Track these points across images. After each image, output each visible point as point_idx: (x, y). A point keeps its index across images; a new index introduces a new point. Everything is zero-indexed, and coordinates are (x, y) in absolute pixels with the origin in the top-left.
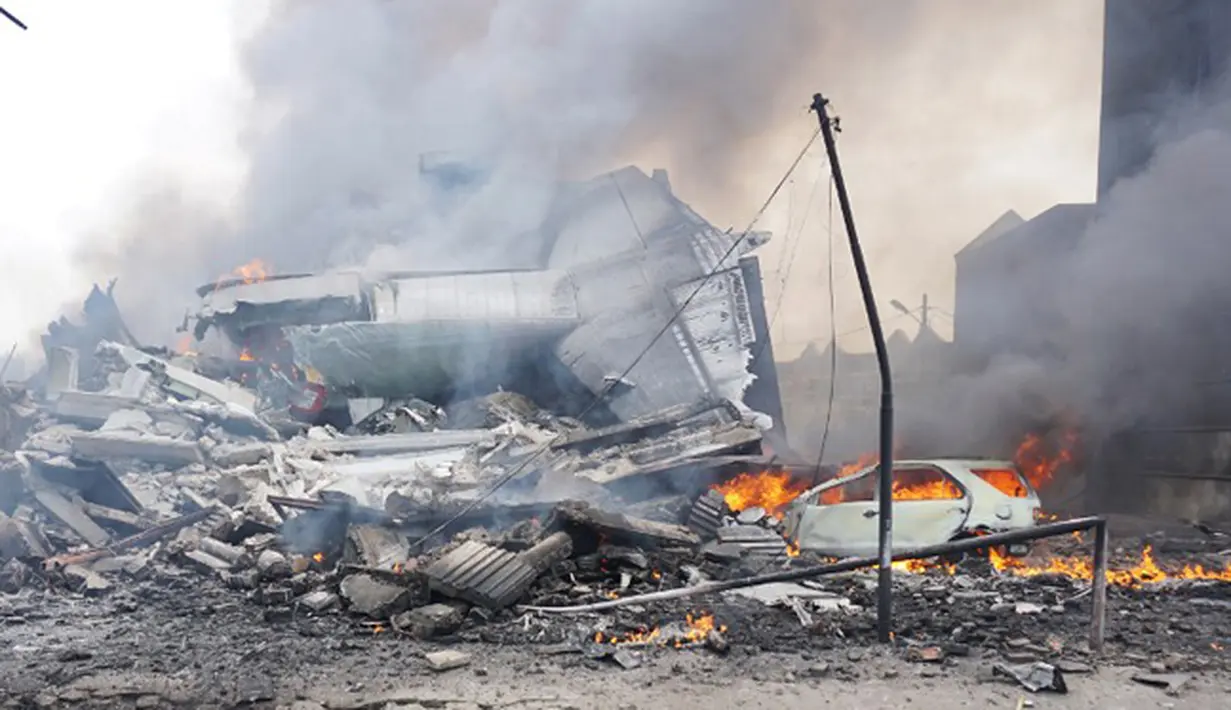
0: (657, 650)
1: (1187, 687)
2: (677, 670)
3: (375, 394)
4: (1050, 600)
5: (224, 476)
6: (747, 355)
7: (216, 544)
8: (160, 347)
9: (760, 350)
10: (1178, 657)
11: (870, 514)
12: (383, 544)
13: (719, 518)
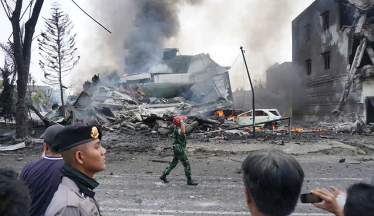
0: (216, 140)
1: (303, 144)
2: (220, 142)
3: (155, 97)
4: (283, 133)
5: (129, 112)
6: (227, 90)
7: (131, 123)
8: (112, 87)
9: (229, 89)
10: (302, 140)
11: (251, 119)
12: (163, 124)
13: (224, 119)
